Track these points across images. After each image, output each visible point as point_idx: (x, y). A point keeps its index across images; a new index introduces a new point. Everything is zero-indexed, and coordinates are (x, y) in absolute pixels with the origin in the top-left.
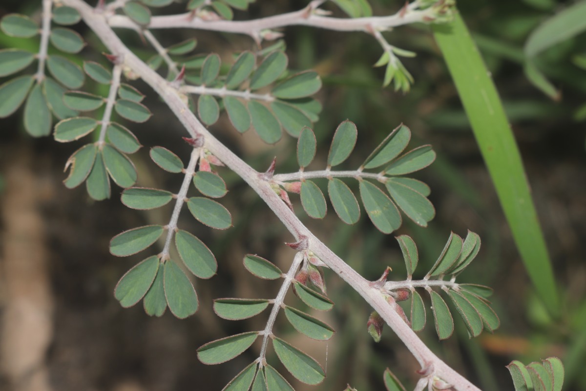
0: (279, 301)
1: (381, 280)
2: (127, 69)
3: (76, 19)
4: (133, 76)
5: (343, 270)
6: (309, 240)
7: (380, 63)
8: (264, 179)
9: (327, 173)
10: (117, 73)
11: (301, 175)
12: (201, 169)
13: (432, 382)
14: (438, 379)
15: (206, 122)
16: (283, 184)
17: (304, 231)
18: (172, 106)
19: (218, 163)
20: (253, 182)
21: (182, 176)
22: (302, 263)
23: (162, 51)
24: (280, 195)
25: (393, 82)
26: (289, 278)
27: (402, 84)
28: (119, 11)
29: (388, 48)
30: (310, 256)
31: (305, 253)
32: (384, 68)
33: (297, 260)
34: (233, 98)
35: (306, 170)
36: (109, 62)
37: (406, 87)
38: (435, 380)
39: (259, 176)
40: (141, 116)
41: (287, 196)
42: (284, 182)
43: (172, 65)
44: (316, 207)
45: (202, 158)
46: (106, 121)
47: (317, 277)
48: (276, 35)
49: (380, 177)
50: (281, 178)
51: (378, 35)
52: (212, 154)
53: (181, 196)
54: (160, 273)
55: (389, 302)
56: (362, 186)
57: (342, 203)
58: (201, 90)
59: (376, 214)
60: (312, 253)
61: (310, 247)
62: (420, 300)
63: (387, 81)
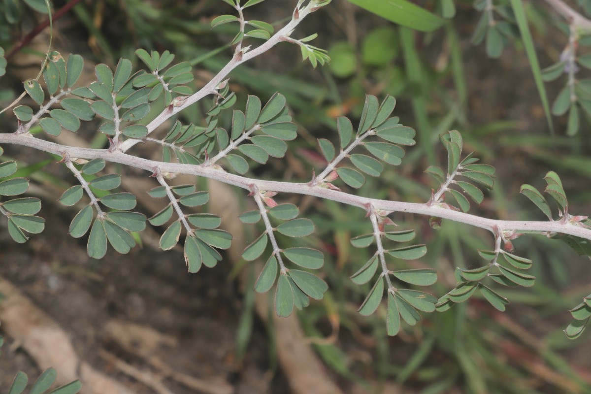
0: (380, 250)
1: (433, 198)
2: (166, 174)
5: (405, 208)
6: (373, 204)
8: (314, 186)
9: (343, 154)
10: (162, 181)
11: (331, 167)
12: (269, 205)
13: (503, 236)
14: (505, 232)
15: (242, 173)
16: (325, 180)
17: (363, 200)
18: (217, 178)
19: (275, 194)
20: (309, 191)
22: (377, 220)
24: (329, 188)
25: (319, 63)
26: (377, 233)
27: (324, 58)
29: (299, 42)
30: (379, 212)
31: (375, 213)
33: (374, 220)
35: (332, 161)
38: (504, 234)
39: (310, 185)
41: (332, 185)
42: (324, 178)
44: (354, 180)
45: (263, 198)
46: (182, 217)
47: (388, 220)
48: (226, 82)
50: (321, 177)
51: (290, 39)
52: (267, 191)
53: (270, 230)
55: (444, 207)
56: (368, 146)
57: (366, 166)
58: (221, 154)
59: (386, 157)
60: (379, 210)
61: (375, 207)
62: (458, 193)
63: (315, 65)
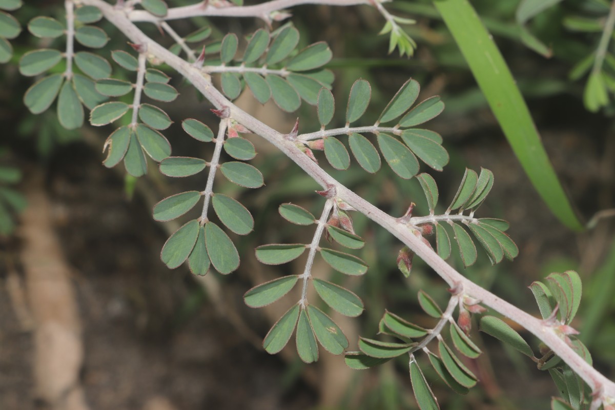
0: (314, 245)
1: (406, 215)
2: (151, 56)
3: (99, 17)
4: (157, 62)
5: (370, 211)
6: (337, 188)
7: (385, 31)
8: (289, 139)
9: (346, 130)
10: (142, 60)
11: (323, 133)
12: (230, 136)
13: (462, 300)
14: (467, 296)
15: (229, 96)
16: (307, 143)
17: (331, 180)
18: (197, 85)
19: (245, 131)
20: (280, 143)
21: (212, 145)
22: (332, 210)
23: (180, 41)
24: (305, 152)
25: (397, 48)
26: (322, 224)
27: (406, 49)
28: (138, 7)
29: (390, 18)
30: (339, 202)
31: (335, 200)
32: (389, 35)
33: (328, 207)
34: (251, 74)
35: (327, 128)
36: (134, 50)
37: (410, 51)
38: (465, 298)
39: (284, 137)
40: (170, 96)
41: (311, 153)
42: (308, 141)
43: (190, 53)
44: (339, 160)
45: (229, 127)
46: (136, 104)
47: (347, 221)
48: (285, 15)
49: (395, 130)
50: (304, 138)
51: (380, 7)
52: (239, 123)
53: (214, 164)
54: (201, 234)
55: (415, 234)
56: (380, 139)
57: (363, 155)
58: (221, 68)
59: (395, 162)
60: (340, 200)
61: (338, 194)
62: (444, 231)
63: (392, 48)
